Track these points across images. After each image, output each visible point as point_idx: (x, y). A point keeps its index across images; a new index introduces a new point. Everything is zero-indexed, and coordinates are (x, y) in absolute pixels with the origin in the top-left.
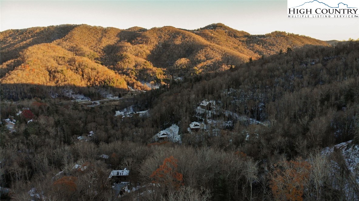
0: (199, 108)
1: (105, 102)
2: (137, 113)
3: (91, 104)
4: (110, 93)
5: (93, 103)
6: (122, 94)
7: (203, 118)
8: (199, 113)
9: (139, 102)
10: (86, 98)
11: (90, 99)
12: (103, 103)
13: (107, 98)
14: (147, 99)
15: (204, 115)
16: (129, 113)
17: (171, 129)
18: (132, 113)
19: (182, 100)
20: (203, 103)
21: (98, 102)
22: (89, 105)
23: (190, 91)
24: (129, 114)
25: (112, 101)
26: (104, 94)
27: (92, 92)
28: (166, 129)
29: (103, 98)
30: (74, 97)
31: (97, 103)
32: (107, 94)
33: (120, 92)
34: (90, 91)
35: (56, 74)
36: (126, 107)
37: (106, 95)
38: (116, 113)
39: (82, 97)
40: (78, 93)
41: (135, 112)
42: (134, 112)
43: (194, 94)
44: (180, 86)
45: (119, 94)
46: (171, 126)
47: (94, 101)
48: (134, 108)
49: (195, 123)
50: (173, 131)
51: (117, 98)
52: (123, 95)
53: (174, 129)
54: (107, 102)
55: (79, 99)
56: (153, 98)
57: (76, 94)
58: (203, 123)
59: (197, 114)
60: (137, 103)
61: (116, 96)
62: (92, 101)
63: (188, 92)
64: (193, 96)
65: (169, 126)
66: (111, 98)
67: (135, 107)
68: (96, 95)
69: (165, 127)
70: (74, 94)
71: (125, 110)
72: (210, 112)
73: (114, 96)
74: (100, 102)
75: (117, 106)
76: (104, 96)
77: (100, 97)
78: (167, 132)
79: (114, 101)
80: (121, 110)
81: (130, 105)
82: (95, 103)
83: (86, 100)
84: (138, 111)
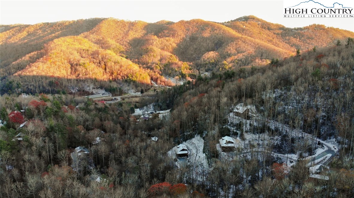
0: (231, 114)
1: (126, 98)
2: (158, 112)
3: (112, 100)
4: (133, 88)
5: (113, 98)
6: (144, 90)
7: (238, 130)
8: (232, 123)
9: (160, 100)
10: (107, 93)
11: (111, 94)
12: (123, 99)
13: (129, 94)
14: (169, 97)
15: (239, 126)
16: (149, 112)
17: (193, 141)
18: (152, 113)
19: (209, 104)
20: (238, 109)
21: (119, 98)
22: (109, 100)
23: (220, 92)
24: (148, 114)
25: (134, 97)
26: (126, 89)
27: (113, 87)
28: (187, 141)
29: (125, 93)
30: (94, 92)
31: (117, 99)
32: (130, 89)
33: (143, 88)
34: (112, 85)
35: (78, 67)
36: (147, 105)
37: (128, 90)
38: (135, 111)
39: (103, 91)
40: (99, 88)
41: (156, 112)
42: (154, 112)
43: (226, 96)
44: (208, 84)
45: (142, 90)
46: (194, 137)
47: (115, 96)
48: (154, 106)
49: (227, 138)
50: (196, 145)
51: (139, 94)
52: (146, 91)
53: (198, 142)
54: (129, 98)
55: (99, 94)
56: (175, 96)
57: (97, 88)
58: (238, 138)
59: (229, 124)
60: (158, 101)
61: (138, 91)
62: (113, 96)
63: (217, 93)
64: (224, 100)
65: (191, 137)
66: (133, 94)
67: (156, 105)
68: (117, 91)
69: (185, 137)
70: (95, 88)
71: (145, 108)
72: (248, 121)
73: (136, 91)
74: (121, 98)
75: (138, 102)
76: (127, 91)
77: (121, 92)
78: (189, 145)
79: (136, 97)
80: (141, 107)
81: (150, 103)
82: (115, 99)
83: (107, 95)
84: (158, 110)
